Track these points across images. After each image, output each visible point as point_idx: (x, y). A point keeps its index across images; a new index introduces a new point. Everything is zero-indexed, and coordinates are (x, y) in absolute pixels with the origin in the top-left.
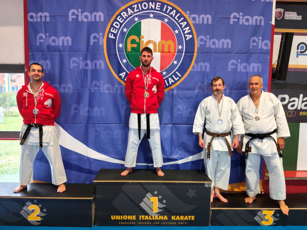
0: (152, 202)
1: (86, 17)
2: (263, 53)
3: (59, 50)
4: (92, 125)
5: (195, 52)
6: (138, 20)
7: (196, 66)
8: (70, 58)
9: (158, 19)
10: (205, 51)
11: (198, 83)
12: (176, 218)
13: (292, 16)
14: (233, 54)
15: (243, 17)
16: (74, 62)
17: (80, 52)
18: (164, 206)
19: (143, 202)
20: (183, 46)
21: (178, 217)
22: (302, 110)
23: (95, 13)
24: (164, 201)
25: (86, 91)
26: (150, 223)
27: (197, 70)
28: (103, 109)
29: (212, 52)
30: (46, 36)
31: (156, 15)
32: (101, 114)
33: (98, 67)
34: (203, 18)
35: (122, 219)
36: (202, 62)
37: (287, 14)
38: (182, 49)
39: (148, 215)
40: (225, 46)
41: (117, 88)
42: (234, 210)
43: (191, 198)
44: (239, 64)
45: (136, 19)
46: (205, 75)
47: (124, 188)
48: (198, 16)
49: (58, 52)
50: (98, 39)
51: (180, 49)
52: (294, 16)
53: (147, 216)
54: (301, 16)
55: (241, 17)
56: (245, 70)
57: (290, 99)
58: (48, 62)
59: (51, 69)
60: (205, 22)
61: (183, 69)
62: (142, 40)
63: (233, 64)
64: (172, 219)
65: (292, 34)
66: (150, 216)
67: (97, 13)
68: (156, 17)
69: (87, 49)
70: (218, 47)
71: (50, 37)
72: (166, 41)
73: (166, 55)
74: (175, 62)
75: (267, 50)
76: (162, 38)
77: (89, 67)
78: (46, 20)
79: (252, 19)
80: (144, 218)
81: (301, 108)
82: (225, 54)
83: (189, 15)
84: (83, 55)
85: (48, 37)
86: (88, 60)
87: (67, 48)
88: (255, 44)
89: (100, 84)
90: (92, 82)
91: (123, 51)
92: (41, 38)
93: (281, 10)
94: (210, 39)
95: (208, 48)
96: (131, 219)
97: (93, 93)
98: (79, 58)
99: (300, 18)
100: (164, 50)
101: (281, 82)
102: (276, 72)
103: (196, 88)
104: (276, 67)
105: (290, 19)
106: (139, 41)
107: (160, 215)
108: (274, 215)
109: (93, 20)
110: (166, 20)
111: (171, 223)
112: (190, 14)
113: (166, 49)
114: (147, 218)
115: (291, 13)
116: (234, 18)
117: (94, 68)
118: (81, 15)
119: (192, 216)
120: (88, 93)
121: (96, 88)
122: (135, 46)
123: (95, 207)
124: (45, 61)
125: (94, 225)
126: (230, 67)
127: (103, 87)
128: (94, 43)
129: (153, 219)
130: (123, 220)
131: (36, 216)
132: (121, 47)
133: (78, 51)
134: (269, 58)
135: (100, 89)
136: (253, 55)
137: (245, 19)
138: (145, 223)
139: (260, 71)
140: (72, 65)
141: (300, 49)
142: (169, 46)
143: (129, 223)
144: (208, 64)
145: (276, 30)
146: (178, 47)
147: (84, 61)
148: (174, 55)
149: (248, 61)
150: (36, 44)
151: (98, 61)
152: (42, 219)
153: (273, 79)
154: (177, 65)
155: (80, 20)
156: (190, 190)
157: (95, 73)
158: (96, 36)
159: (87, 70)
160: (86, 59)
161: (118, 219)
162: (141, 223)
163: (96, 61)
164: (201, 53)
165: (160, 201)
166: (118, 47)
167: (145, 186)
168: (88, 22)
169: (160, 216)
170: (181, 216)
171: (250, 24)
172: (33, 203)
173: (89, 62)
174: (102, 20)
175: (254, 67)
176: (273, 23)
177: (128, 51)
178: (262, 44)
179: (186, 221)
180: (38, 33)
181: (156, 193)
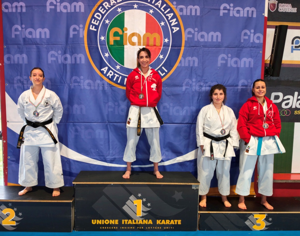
0: (136, 205)
1: (65, 7)
2: (255, 47)
3: (36, 43)
4: (72, 123)
5: (182, 46)
6: (121, 11)
7: (183, 60)
8: (48, 52)
9: (142, 10)
10: (193, 45)
11: (185, 79)
12: (161, 222)
13: (286, 8)
14: (223, 48)
15: (234, 8)
16: (53, 56)
17: (58, 45)
18: (149, 209)
19: (126, 205)
20: (169, 39)
21: (163, 221)
22: (296, 109)
23: (75, 3)
24: (149, 205)
25: (65, 87)
26: (134, 228)
27: (185, 65)
28: (83, 106)
29: (200, 46)
30: (22, 28)
31: (141, 6)
32: (81, 112)
33: (78, 62)
34: (191, 9)
35: (103, 223)
36: (190, 56)
37: (281, 6)
38: (169, 42)
39: (132, 219)
40: (215, 40)
41: (98, 84)
42: (223, 213)
43: (177, 201)
44: (229, 59)
45: (119, 10)
46: (193, 70)
47: (105, 190)
48: (185, 7)
49: (35, 46)
50: (78, 31)
51: (166, 42)
52: (288, 8)
53: (130, 221)
54: (296, 9)
55: (232, 9)
56: (236, 65)
57: (284, 97)
58: (24, 56)
59: (27, 63)
60: (193, 14)
61: (169, 64)
62: (125, 32)
63: (223, 59)
64: (157, 223)
65: (286, 27)
66: (133, 221)
67: (77, 3)
68: (141, 7)
69: (66, 42)
70: (207, 41)
71: (26, 29)
72: (152, 34)
73: (151, 48)
74: (161, 57)
75: (259, 43)
76: (147, 31)
77: (69, 61)
78: (22, 10)
79: (244, 10)
80: (128, 222)
81: (296, 107)
82: (214, 48)
83: (175, 6)
84: (62, 48)
85: (24, 29)
86: (67, 54)
87: (45, 41)
88: (246, 37)
89: (80, 79)
90: (72, 77)
91: (105, 44)
92: (16, 30)
93: (275, 2)
94: (198, 32)
95: (196, 41)
96: (113, 223)
97: (72, 89)
98: (58, 51)
99: (294, 10)
100: (149, 43)
101: (274, 78)
102: (269, 68)
103: (184, 85)
104: (269, 62)
105: (285, 11)
106: (122, 34)
107: (144, 219)
108: (267, 219)
109: (73, 11)
110: (151, 11)
111: (156, 228)
112: (177, 5)
113: (151, 43)
114: (130, 222)
115: (285, 4)
116: (224, 9)
117: (73, 62)
118: (60, 5)
119: (178, 220)
120: (67, 90)
121: (76, 84)
122: (118, 38)
123: (75, 210)
124: (21, 55)
125: (74, 230)
126: (220, 62)
127: (84, 82)
128: (74, 35)
129: (137, 223)
130: (105, 225)
131: (11, 221)
132: (103, 40)
133: (57, 44)
134: (261, 52)
135: (80, 85)
136: (244, 49)
137: (235, 10)
138: (128, 228)
139: (252, 66)
140: (51, 59)
141: (295, 44)
142: (155, 39)
143: (111, 228)
144: (196, 59)
145: (269, 23)
146: (164, 40)
147: (63, 55)
148: (160, 49)
149: (239, 56)
150: (12, 36)
151: (78, 55)
152: (18, 223)
153: (266, 76)
154: (163, 59)
155: (58, 10)
156: (176, 192)
157: (75, 68)
158: (76, 27)
159: (66, 65)
160: (65, 53)
161: (99, 223)
162: (124, 228)
163: (76, 55)
164: (189, 47)
165: (144, 204)
166: (100, 40)
167: (128, 188)
168: (67, 13)
169: (144, 221)
170: (167, 221)
171: (242, 15)
172: (8, 207)
173: (68, 56)
174: (83, 10)
175: (245, 62)
176: (266, 15)
177: (110, 44)
178: (254, 38)
179: (172, 225)
180: (13, 25)
181: (140, 195)
